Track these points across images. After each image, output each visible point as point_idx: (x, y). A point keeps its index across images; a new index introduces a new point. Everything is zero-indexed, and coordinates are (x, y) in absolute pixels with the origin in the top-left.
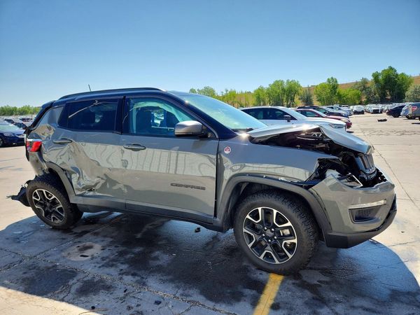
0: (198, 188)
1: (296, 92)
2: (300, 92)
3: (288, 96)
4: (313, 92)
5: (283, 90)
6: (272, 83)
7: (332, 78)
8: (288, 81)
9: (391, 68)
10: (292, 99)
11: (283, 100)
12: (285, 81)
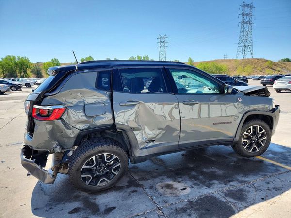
0: (228, 123)
1: (28, 66)
2: (31, 66)
3: (20, 69)
4: (41, 67)
5: (15, 63)
6: (4, 57)
7: (55, 59)
8: (19, 57)
9: (91, 57)
10: (25, 72)
11: (16, 72)
12: (17, 57)
